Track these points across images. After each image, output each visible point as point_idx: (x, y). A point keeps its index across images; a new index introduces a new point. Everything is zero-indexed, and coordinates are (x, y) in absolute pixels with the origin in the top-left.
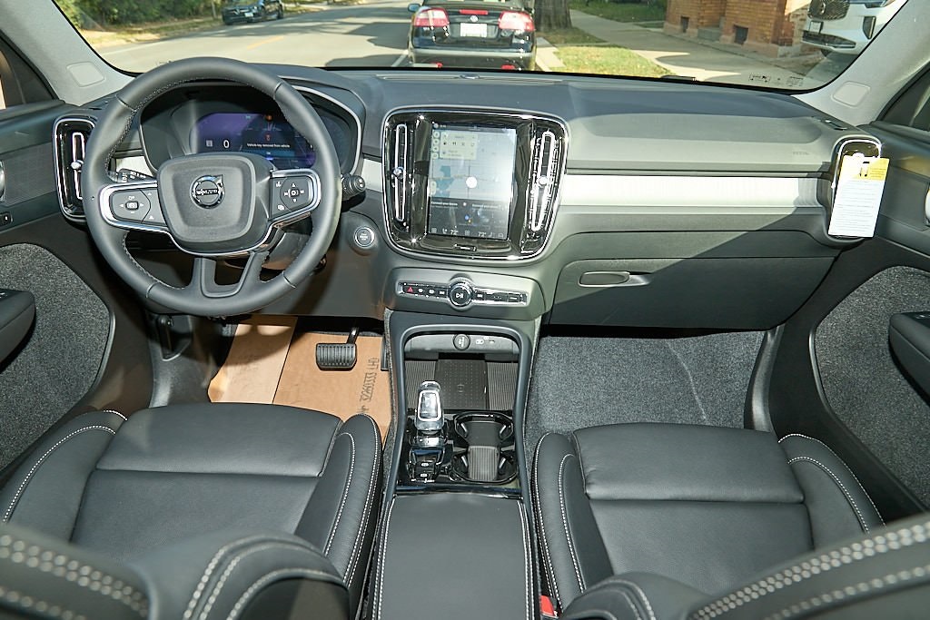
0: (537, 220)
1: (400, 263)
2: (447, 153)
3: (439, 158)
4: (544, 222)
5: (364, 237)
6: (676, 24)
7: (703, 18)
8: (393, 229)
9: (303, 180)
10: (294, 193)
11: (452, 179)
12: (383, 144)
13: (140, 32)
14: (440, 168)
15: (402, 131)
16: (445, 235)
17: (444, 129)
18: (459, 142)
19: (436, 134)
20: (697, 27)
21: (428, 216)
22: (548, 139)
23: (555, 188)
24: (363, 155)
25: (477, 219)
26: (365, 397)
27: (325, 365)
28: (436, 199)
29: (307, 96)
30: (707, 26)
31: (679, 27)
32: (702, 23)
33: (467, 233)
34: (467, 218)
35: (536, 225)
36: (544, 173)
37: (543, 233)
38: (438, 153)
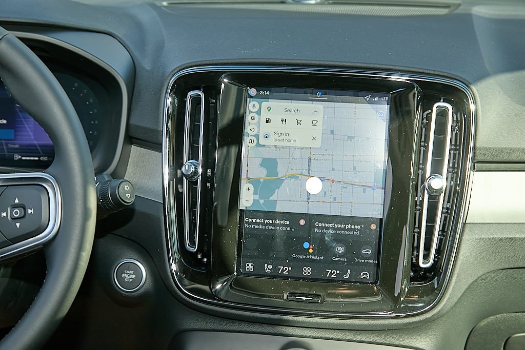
0: (428, 248)
1: (191, 322)
2: (272, 137)
3: (258, 145)
4: (439, 251)
5: (129, 276)
8: (183, 269)
9: (30, 191)
10: (17, 213)
11: (281, 181)
12: (165, 126)
14: (259, 161)
15: (196, 101)
16: (268, 276)
17: (267, 98)
18: (291, 118)
19: (252, 105)
21: (240, 243)
22: (442, 114)
23: (457, 195)
24: (130, 139)
25: (323, 247)
28: (253, 213)
29: (34, 45)
33: (307, 271)
35: (426, 257)
36: (437, 170)
37: (436, 270)
38: (257, 136)
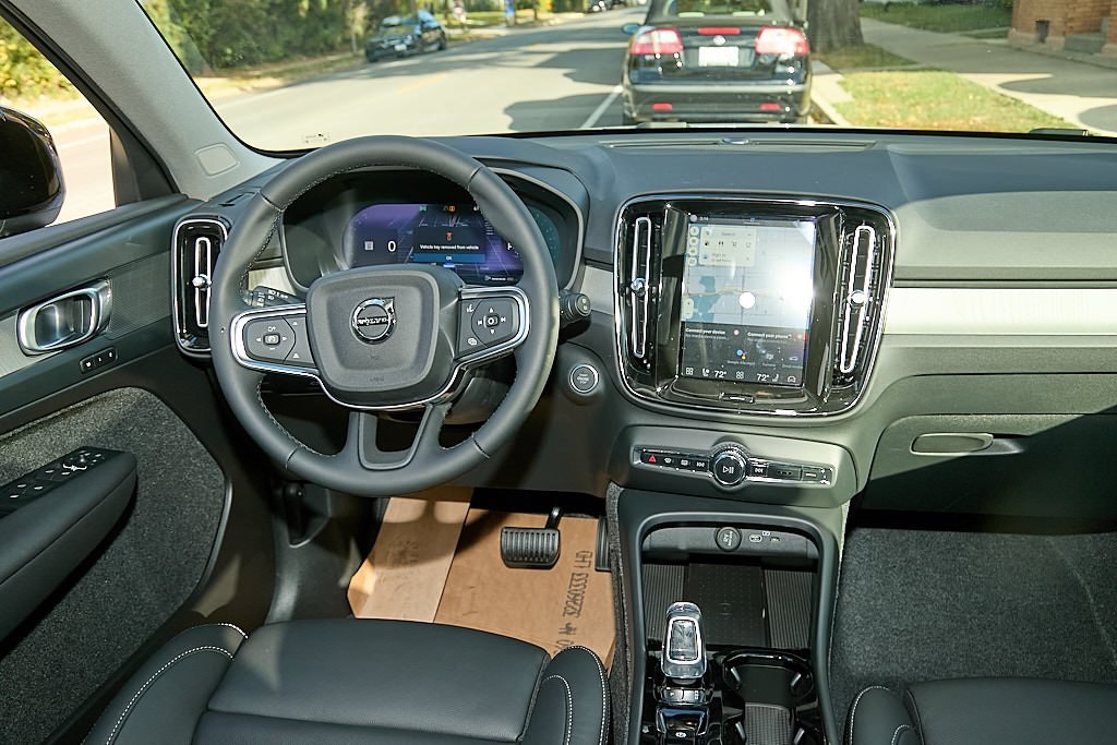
0: (848, 356)
1: (637, 418)
2: (710, 257)
3: (698, 265)
4: (859, 359)
5: (583, 379)
6: (1029, 31)
7: (1071, 20)
8: (630, 372)
9: (504, 303)
10: (492, 321)
11: (717, 296)
12: (616, 249)
13: (258, 77)
14: (699, 278)
15: (644, 226)
16: (706, 379)
17: (706, 223)
18: (727, 241)
19: (693, 230)
20: (1064, 33)
21: (681, 351)
22: (864, 236)
23: (875, 308)
24: (585, 261)
25: (754, 354)
26: (572, 611)
27: (514, 559)
28: (693, 324)
29: (511, 181)
30: (1080, 32)
31: (1033, 36)
32: (1071, 28)
33: (740, 375)
34: (740, 352)
35: (847, 364)
36: (859, 286)
37: (858, 374)
38: (697, 257)
